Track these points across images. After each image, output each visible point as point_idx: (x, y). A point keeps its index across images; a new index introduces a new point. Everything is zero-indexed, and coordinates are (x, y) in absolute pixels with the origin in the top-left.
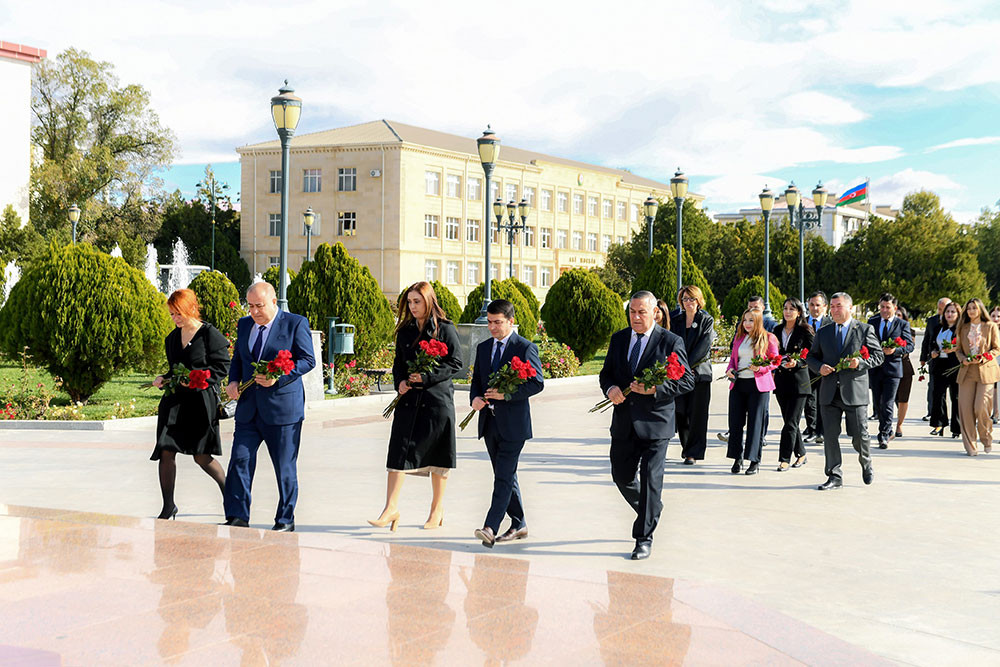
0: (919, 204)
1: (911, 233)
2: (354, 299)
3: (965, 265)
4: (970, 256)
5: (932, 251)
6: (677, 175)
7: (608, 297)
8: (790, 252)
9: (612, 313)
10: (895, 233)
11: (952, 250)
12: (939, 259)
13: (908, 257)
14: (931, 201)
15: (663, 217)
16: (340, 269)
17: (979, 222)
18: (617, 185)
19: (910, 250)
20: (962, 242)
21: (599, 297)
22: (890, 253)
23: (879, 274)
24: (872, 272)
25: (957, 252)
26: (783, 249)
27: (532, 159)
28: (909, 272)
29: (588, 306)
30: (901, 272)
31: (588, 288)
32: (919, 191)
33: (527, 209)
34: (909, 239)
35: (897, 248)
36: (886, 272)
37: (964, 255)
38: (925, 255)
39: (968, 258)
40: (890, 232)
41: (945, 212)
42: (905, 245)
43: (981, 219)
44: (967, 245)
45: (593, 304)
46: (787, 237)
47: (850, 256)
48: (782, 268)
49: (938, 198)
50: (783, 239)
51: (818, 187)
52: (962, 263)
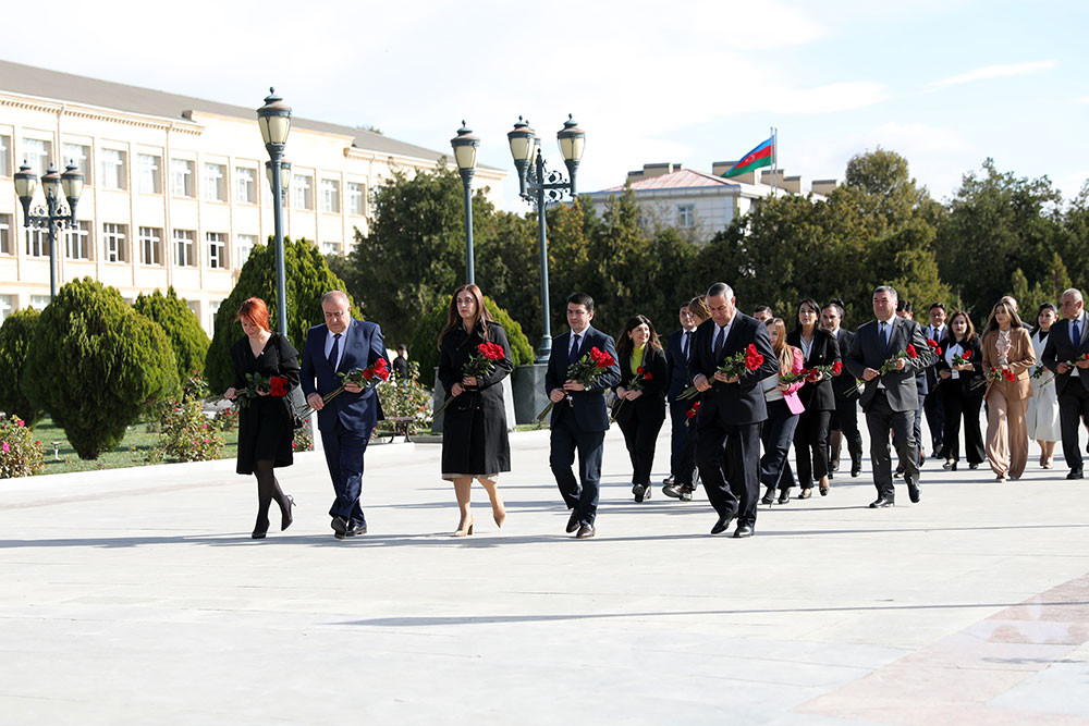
0: (875, 172)
1: (822, 219)
3: (915, 271)
4: (924, 255)
5: (860, 247)
7: (136, 330)
8: (620, 259)
9: (143, 360)
10: (797, 221)
11: (892, 244)
12: (873, 262)
13: (820, 260)
14: (893, 168)
17: (959, 199)
18: (345, 155)
19: (821, 246)
20: (909, 231)
21: (119, 331)
22: (789, 255)
23: (771, 291)
24: (759, 288)
25: (902, 248)
26: (609, 253)
27: (187, 109)
28: (821, 286)
29: (96, 349)
30: (809, 287)
32: (872, 151)
33: (78, 184)
34: (820, 229)
35: (799, 244)
36: (784, 288)
37: (913, 254)
38: (848, 256)
39: (919, 258)
40: (788, 217)
42: (813, 240)
43: (962, 194)
44: (918, 236)
45: (107, 343)
46: (616, 232)
47: (723, 262)
48: (608, 288)
49: (905, 162)
50: (609, 236)
51: (568, 125)
52: (910, 267)
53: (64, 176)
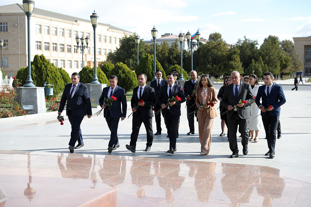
0: (215, 37)
1: (217, 48)
2: (50, 75)
3: (236, 59)
4: (237, 56)
5: (224, 54)
6: (153, 28)
7: (131, 73)
8: (175, 55)
9: (133, 79)
10: (212, 48)
11: (231, 54)
12: (227, 57)
13: (216, 57)
14: (219, 36)
15: (128, 42)
16: (44, 64)
17: (237, 44)
18: (107, 30)
19: (217, 54)
20: (234, 51)
21: (128, 73)
22: (210, 55)
23: (206, 63)
24: (204, 62)
25: (233, 55)
26: (172, 54)
27: (76, 20)
28: (216, 62)
29: (124, 77)
30: (214, 62)
31: (124, 70)
32: (214, 33)
34: (217, 50)
35: (212, 53)
36: (209, 62)
37: (235, 56)
38: (222, 56)
39: (236, 57)
40: (210, 48)
41: (223, 40)
42: (215, 53)
43: (238, 43)
44: (236, 52)
45: (126, 76)
46: (174, 50)
47: (196, 56)
48: (172, 61)
49: (221, 35)
50: (172, 50)
51: (198, 33)
52: (234, 59)
53: (86, 38)
